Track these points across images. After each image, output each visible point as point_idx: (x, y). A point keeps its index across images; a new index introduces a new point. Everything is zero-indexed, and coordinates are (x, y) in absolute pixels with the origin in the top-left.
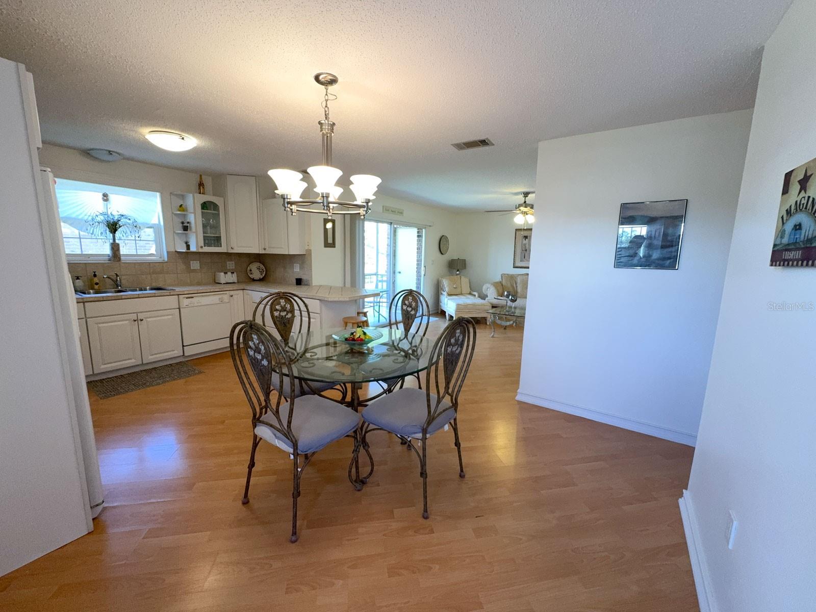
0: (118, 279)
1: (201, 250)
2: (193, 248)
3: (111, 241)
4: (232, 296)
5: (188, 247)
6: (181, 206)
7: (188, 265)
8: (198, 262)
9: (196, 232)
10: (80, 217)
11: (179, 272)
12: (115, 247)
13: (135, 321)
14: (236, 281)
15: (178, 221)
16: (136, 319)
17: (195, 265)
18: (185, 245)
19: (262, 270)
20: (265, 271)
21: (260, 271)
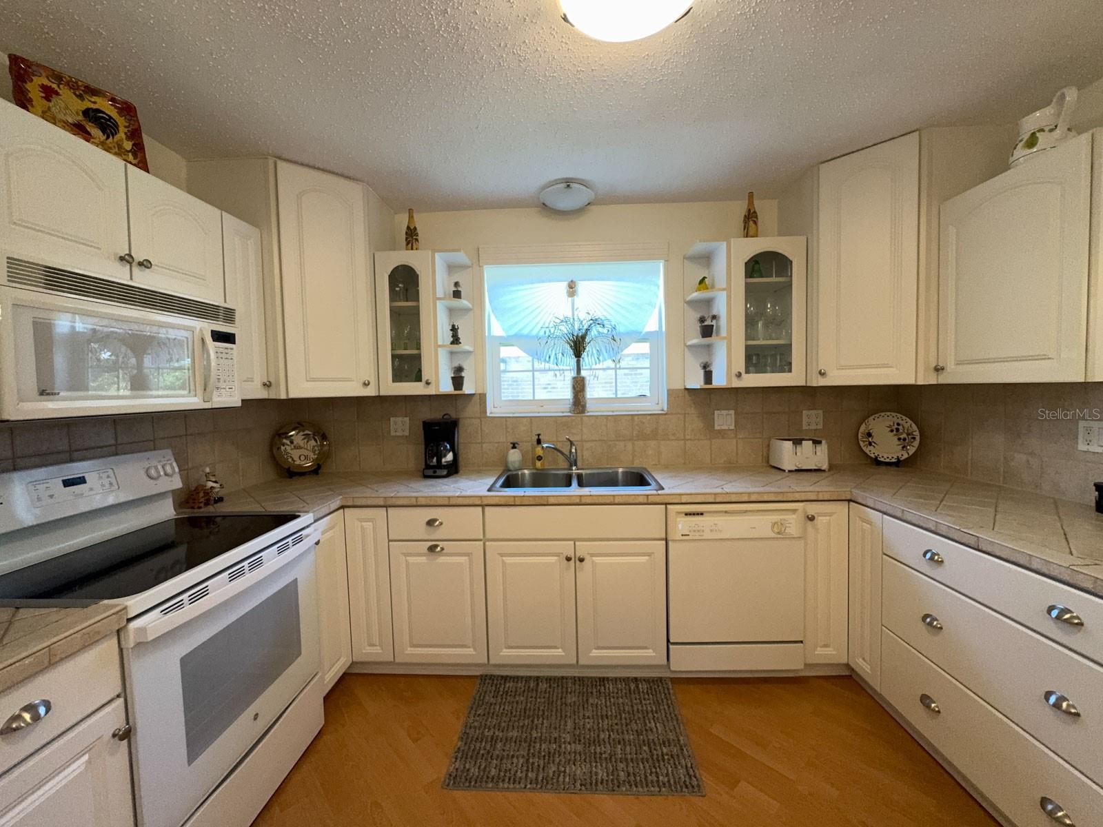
0: (573, 450)
1: (736, 384)
2: (719, 380)
4: (811, 519)
5: (708, 376)
6: (702, 281)
7: (709, 422)
8: (732, 412)
9: (729, 338)
11: (688, 437)
12: (579, 386)
13: (568, 559)
14: (825, 466)
15: (693, 316)
16: (571, 554)
17: (725, 419)
18: (702, 372)
19: (908, 434)
20: (918, 438)
21: (902, 437)
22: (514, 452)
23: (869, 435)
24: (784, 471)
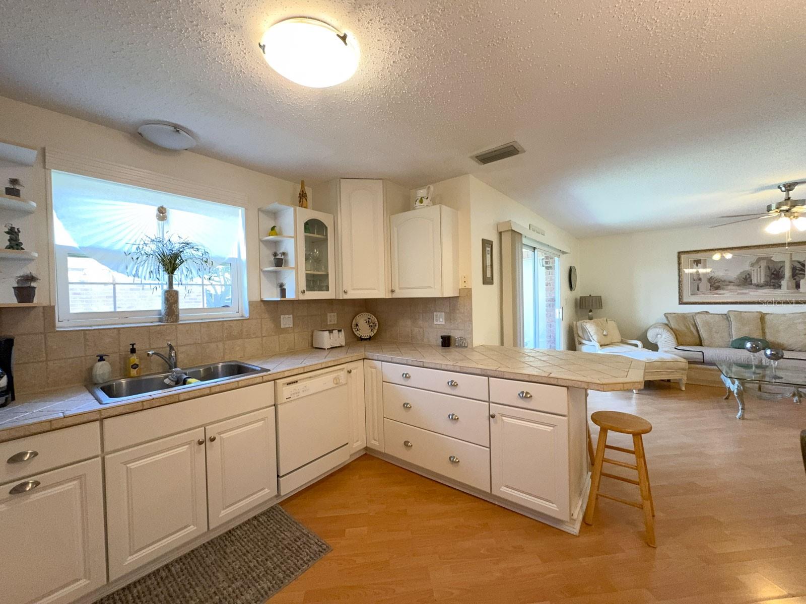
0: (173, 355)
1: (302, 297)
2: (290, 295)
3: (166, 287)
4: (350, 372)
5: (283, 292)
6: (273, 228)
7: (276, 321)
8: (291, 316)
9: (296, 268)
10: (117, 247)
11: (263, 335)
12: (171, 298)
13: (200, 443)
14: (344, 344)
15: (267, 252)
16: (202, 438)
17: (287, 321)
18: (279, 289)
19: (373, 324)
20: (377, 325)
21: (371, 325)
22: (102, 365)
23: (357, 325)
24: (325, 349)
